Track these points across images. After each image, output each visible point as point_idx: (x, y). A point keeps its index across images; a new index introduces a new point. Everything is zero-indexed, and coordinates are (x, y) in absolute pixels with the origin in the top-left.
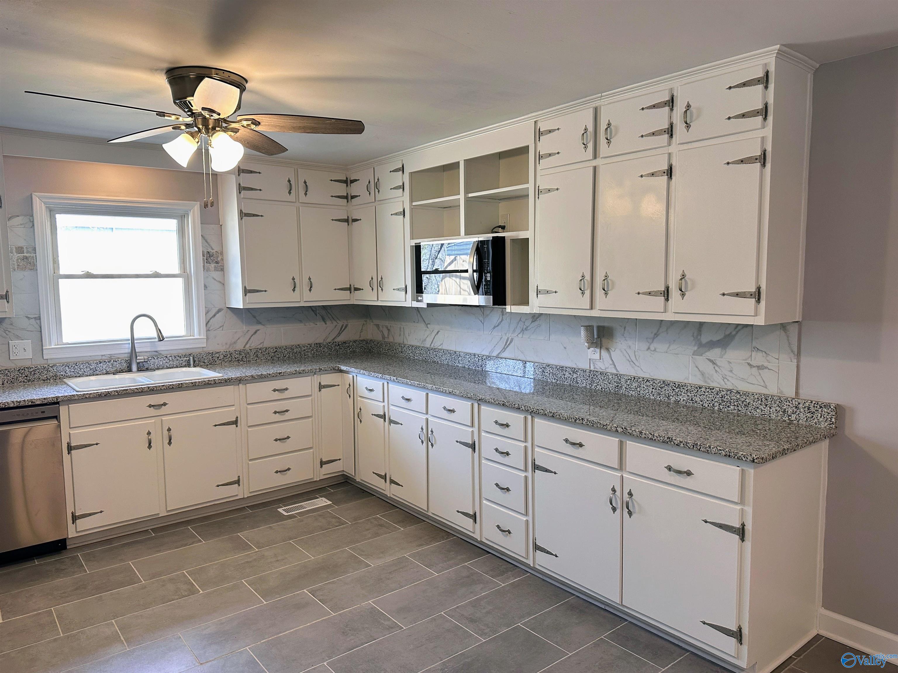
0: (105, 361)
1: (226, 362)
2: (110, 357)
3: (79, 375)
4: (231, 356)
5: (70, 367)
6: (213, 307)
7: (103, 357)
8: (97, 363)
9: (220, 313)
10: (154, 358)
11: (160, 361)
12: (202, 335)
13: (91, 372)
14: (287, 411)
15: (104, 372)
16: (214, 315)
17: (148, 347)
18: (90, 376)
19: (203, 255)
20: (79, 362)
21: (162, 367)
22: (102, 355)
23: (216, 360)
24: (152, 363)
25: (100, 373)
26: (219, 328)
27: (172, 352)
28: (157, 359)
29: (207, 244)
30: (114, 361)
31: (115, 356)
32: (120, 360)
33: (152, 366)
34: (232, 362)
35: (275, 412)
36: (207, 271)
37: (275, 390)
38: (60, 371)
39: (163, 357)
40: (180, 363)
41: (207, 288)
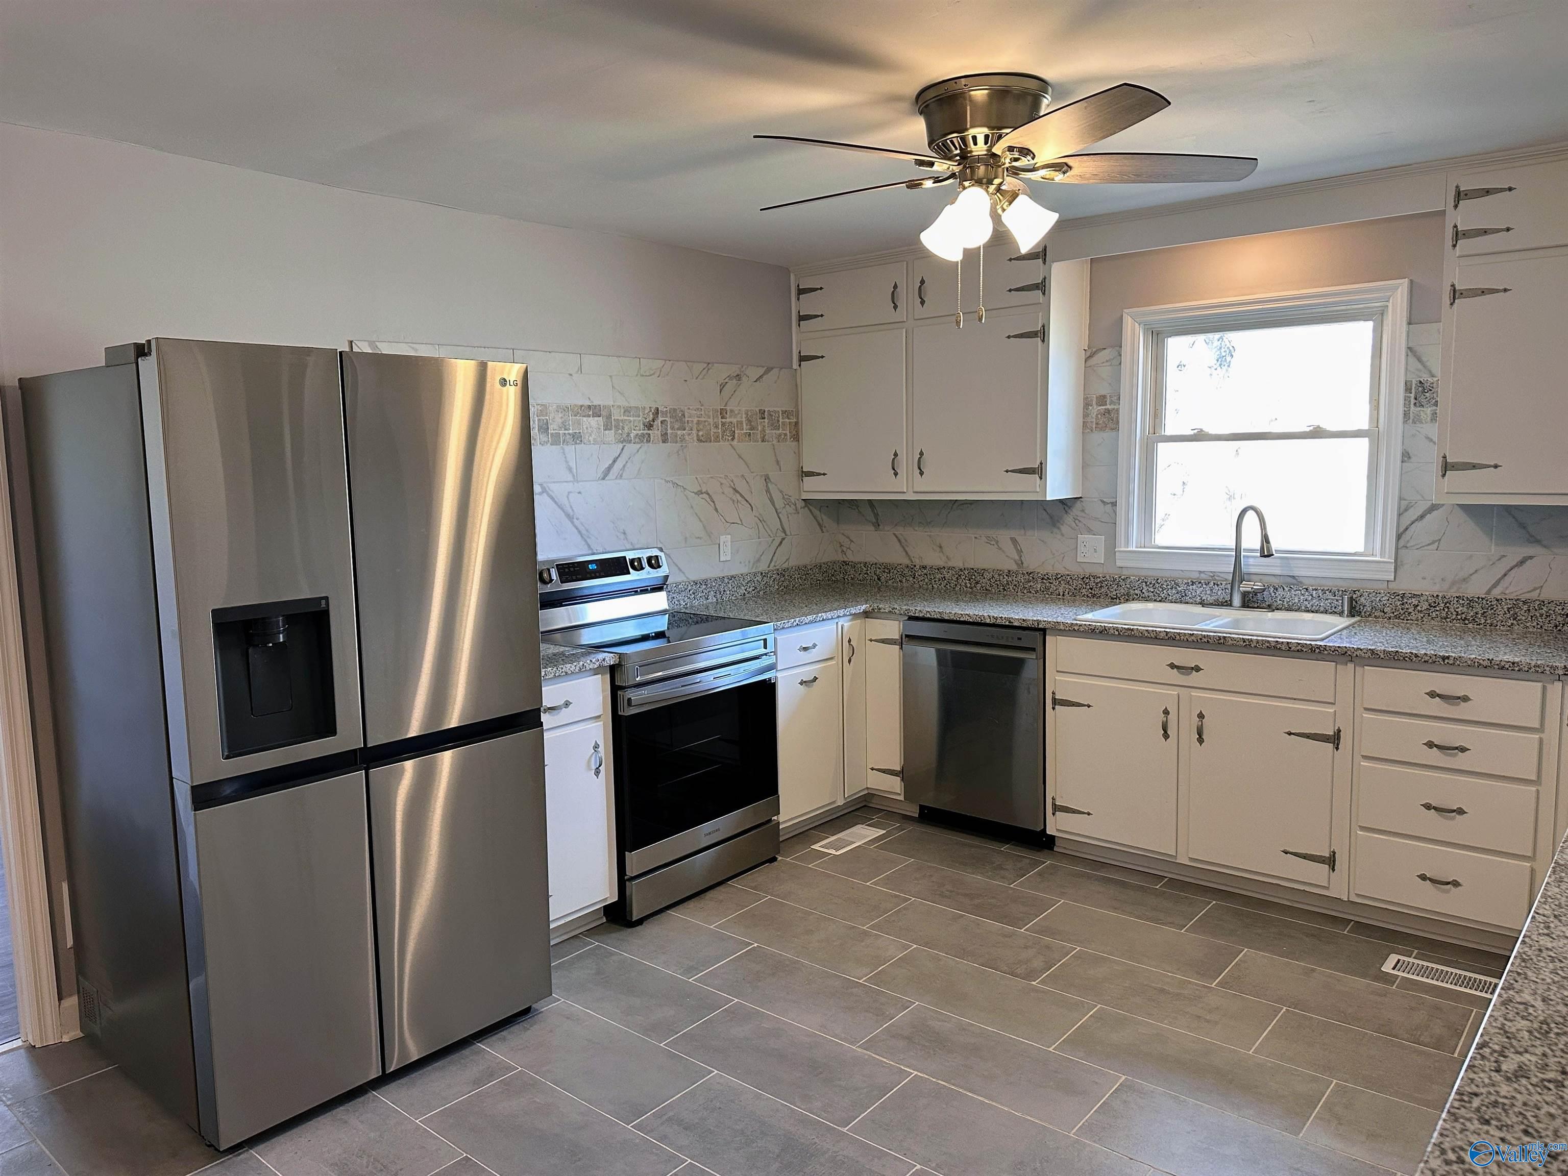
0: (1200, 583)
1: (1432, 618)
2: (1212, 577)
3: (1160, 598)
4: (1448, 607)
5: (1148, 583)
6: (1419, 497)
7: (1202, 575)
8: (1188, 583)
9: (1435, 513)
10: (1284, 589)
11: (1293, 596)
12: (1387, 556)
13: (1178, 596)
14: (1463, 750)
15: (1198, 600)
16: (1422, 517)
17: (1277, 566)
18: (1175, 602)
19: (1408, 389)
20: (1162, 578)
21: (1297, 607)
22: (1200, 572)
23: (1410, 611)
24: (1279, 597)
25: (1191, 600)
26: (1429, 545)
27: (1323, 582)
28: (1289, 590)
29: (1420, 366)
30: (1214, 584)
31: (1222, 575)
32: (1224, 583)
33: (1279, 602)
34: (1448, 620)
35: (1430, 745)
36: (1414, 422)
37: (1432, 694)
38: (1134, 588)
39: (1301, 589)
40: (1333, 605)
41: (1410, 458)
